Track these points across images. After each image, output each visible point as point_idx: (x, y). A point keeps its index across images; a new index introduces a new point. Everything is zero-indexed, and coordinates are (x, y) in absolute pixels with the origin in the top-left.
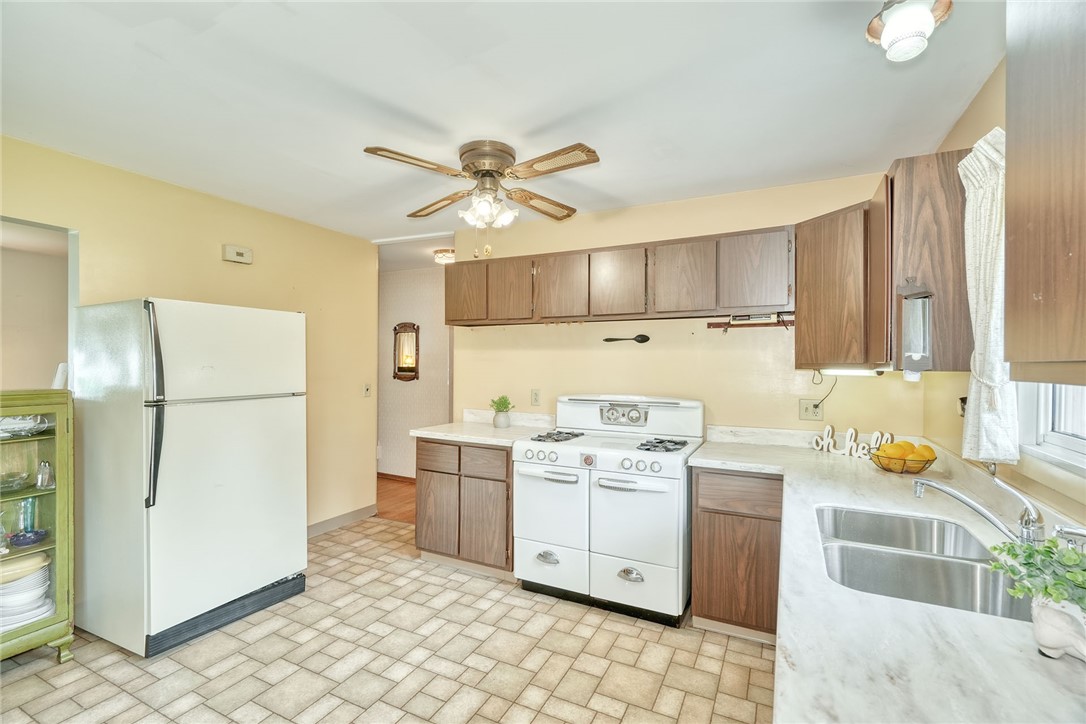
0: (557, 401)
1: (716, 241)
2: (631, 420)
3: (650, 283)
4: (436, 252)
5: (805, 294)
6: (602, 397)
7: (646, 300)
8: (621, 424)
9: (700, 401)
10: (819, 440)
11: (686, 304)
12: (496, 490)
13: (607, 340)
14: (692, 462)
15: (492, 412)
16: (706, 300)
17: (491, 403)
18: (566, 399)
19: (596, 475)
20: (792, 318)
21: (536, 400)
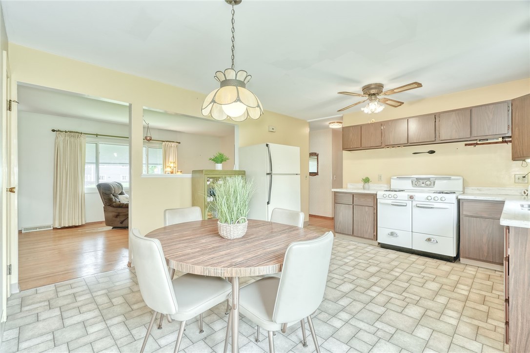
0: (390, 179)
1: (471, 109)
2: (427, 185)
3: (437, 129)
4: (330, 123)
5: (517, 129)
6: (412, 176)
7: (435, 136)
8: (422, 187)
9: (462, 177)
10: (526, 191)
11: (455, 136)
12: (369, 211)
13: (414, 153)
14: (460, 197)
15: (362, 184)
16: (465, 134)
17: (362, 180)
18: (396, 177)
19: (415, 203)
20: (510, 139)
21: (381, 179)
